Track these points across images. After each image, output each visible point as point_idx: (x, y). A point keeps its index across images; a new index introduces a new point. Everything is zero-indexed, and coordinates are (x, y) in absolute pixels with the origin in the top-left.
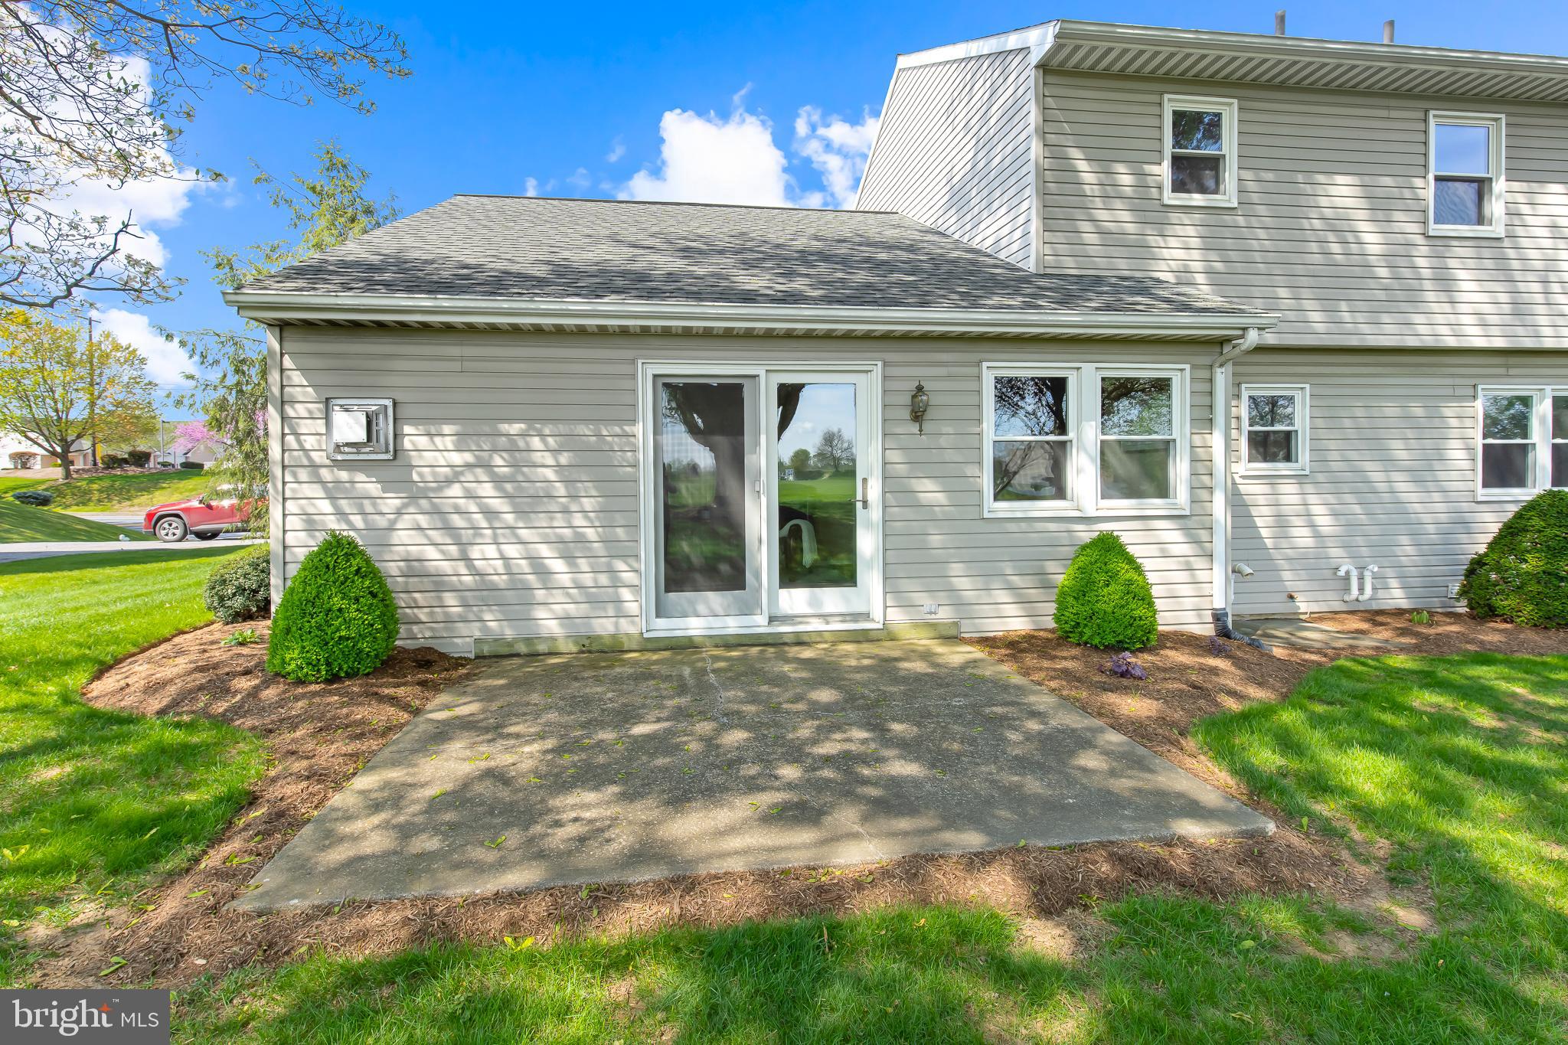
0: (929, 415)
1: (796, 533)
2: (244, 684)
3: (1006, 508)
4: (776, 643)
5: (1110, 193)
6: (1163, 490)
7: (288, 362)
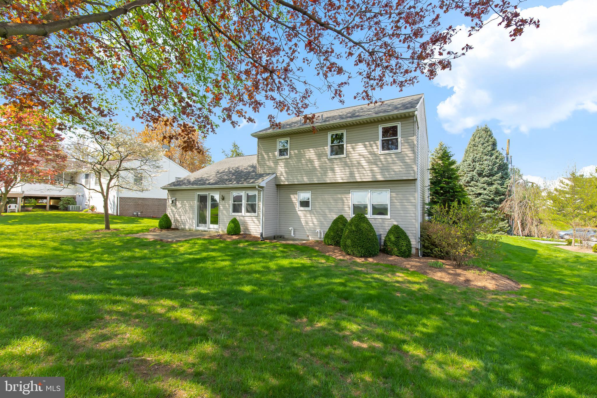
6: (255, 212)
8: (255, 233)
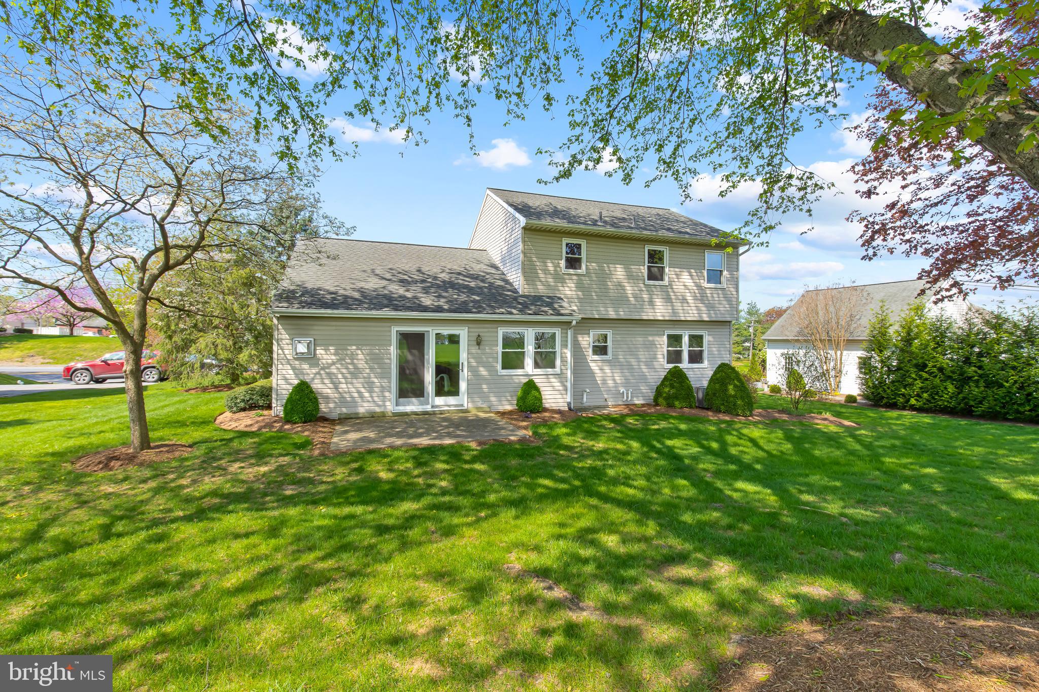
0: (482, 343)
1: (442, 378)
2: (278, 425)
3: (505, 372)
4: (434, 413)
5: (546, 271)
6: (553, 366)
7: (280, 327)
8: (553, 405)
